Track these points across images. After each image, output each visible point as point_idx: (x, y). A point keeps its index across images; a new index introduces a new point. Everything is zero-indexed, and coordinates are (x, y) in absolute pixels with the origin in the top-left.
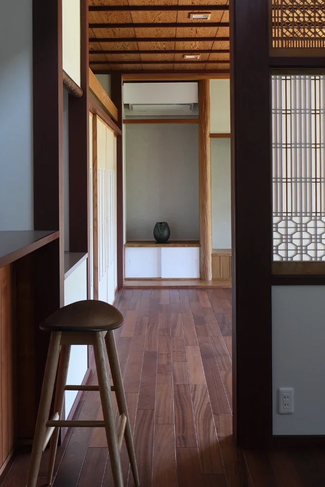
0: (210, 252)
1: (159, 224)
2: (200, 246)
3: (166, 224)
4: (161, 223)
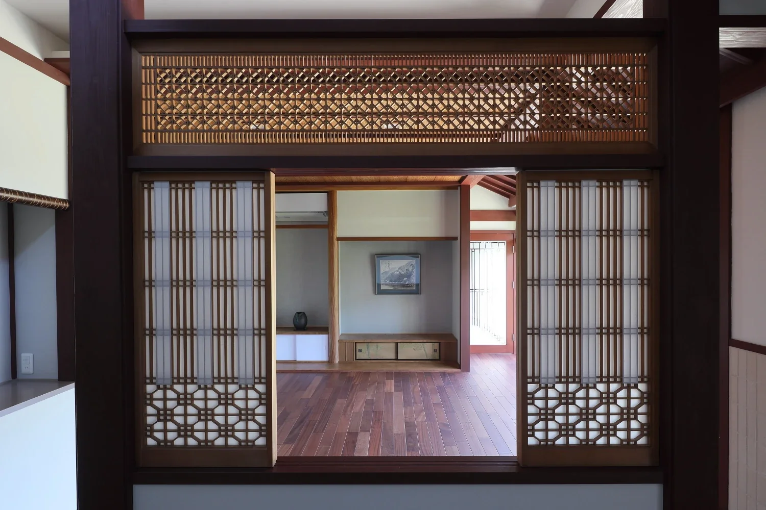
0: (337, 339)
2: (328, 334)
3: (304, 314)
4: (298, 313)
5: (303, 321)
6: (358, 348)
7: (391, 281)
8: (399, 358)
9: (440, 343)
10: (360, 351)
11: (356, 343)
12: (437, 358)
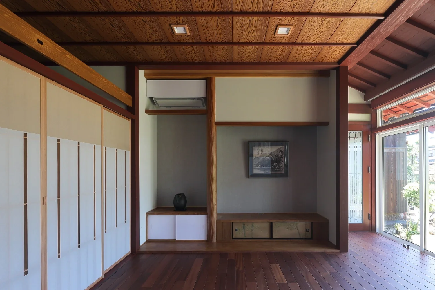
0: (215, 219)
1: (177, 195)
2: (207, 214)
3: (183, 195)
4: (178, 195)
5: (182, 202)
6: (235, 227)
7: (262, 166)
8: (274, 237)
9: (312, 223)
10: (237, 230)
11: (232, 223)
12: (310, 236)
